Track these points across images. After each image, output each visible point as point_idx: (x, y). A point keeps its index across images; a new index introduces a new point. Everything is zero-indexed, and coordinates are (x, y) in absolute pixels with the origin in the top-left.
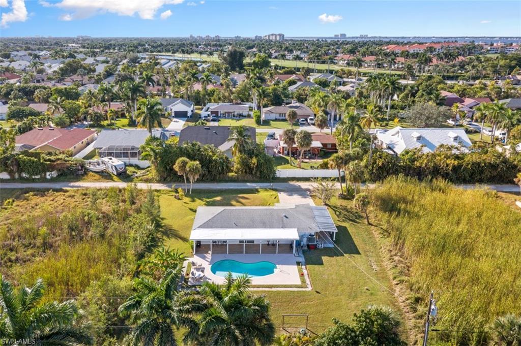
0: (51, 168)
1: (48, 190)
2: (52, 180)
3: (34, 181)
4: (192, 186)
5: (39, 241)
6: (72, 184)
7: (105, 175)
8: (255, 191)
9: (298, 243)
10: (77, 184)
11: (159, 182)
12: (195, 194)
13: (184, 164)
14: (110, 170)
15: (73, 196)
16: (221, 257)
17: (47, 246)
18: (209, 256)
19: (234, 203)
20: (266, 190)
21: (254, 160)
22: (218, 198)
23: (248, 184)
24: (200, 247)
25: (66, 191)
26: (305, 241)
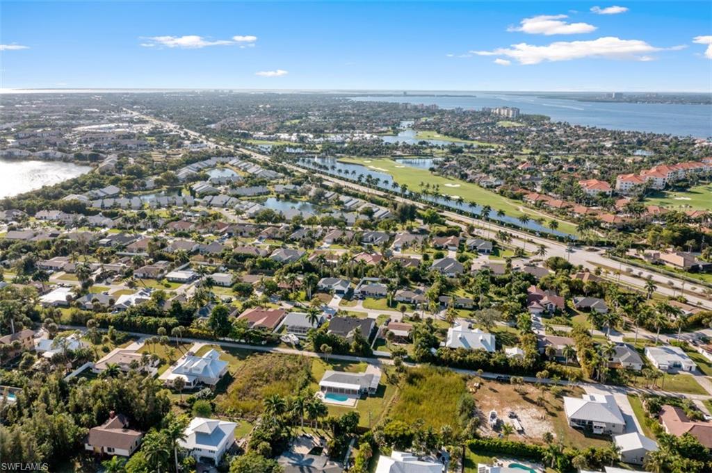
0: (264, 339)
1: (264, 352)
2: (265, 345)
3: (256, 345)
4: (329, 356)
5: (264, 379)
6: (274, 349)
7: (289, 345)
8: (357, 362)
9: (360, 391)
10: (276, 349)
11: (315, 352)
12: (330, 361)
13: (325, 347)
14: (292, 342)
15: (274, 357)
16: (329, 393)
17: (267, 381)
18: (325, 392)
19: (345, 369)
20: (364, 362)
21: (361, 346)
22: (339, 365)
23: (357, 358)
24: (323, 388)
25: (272, 353)
26: (363, 391)
